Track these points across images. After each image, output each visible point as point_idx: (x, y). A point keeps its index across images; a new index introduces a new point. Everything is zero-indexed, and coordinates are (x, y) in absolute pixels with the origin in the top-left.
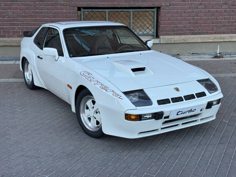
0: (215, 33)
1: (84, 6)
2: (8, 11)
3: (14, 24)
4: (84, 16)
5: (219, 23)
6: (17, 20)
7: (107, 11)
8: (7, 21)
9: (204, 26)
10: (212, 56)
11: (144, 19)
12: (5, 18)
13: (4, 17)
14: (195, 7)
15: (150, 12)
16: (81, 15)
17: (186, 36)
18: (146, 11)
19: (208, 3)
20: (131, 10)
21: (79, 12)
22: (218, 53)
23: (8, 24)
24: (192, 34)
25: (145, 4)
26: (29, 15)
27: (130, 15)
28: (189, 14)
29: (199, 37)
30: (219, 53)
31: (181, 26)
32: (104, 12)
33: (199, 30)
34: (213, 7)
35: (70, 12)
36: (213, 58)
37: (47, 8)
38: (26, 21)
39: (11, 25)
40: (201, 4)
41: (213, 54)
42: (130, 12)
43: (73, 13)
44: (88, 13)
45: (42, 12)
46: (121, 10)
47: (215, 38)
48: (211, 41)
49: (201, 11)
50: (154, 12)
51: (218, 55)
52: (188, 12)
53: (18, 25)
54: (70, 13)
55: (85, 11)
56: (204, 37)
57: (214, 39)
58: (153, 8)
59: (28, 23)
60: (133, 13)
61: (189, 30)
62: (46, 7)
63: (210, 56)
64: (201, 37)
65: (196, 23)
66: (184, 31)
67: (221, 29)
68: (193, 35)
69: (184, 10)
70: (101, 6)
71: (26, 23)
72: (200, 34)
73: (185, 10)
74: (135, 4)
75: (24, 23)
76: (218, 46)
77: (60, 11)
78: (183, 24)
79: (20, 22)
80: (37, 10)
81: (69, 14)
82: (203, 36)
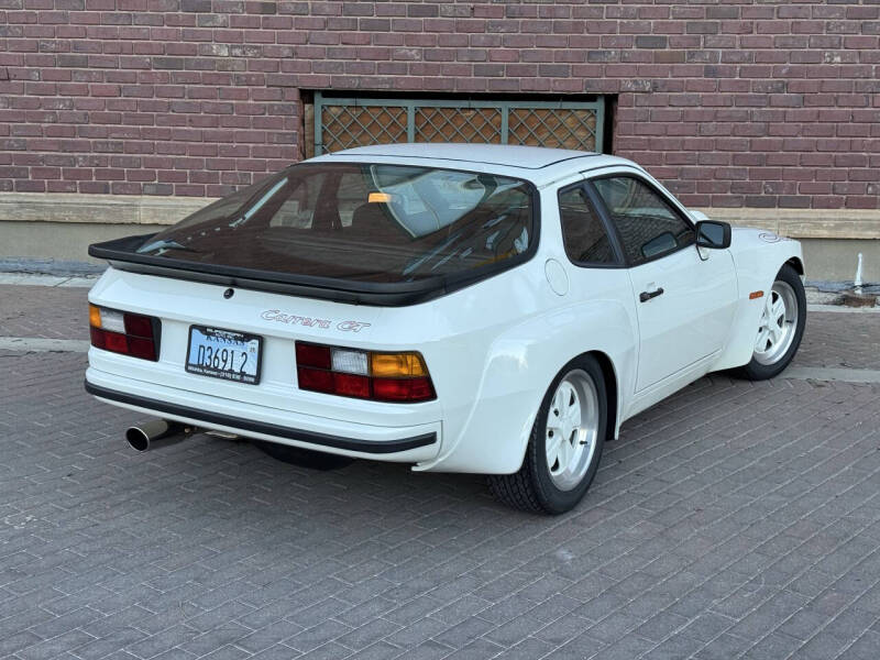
0: (848, 205)
1: (325, 86)
2: (54, 100)
3: (75, 147)
4: (324, 121)
5: (862, 162)
6: (81, 132)
7: (411, 104)
8: (51, 133)
9: (799, 175)
10: (833, 297)
11: (555, 138)
12: (43, 125)
13: (40, 118)
14: (761, 97)
15: (580, 115)
16: (313, 120)
17: (722, 212)
18: (562, 110)
19: (814, 83)
20: (504, 106)
21: (307, 106)
22: (858, 282)
23: (53, 143)
24: (750, 203)
25: (554, 81)
26: (126, 115)
27: (499, 125)
28: (736, 126)
29: (774, 216)
30: (863, 286)
31: (701, 170)
32: (380, 112)
33: (777, 188)
34: (836, 99)
35: (272, 106)
36: (835, 303)
37: (191, 91)
38: (113, 135)
39: (63, 147)
40: (786, 85)
41: (837, 287)
42: (497, 112)
43: (282, 110)
44: (339, 111)
45: (170, 106)
46: (465, 104)
47: (846, 223)
48: (824, 233)
49: (785, 112)
50: (593, 114)
51: (859, 292)
52: (729, 118)
53: (84, 148)
54: (271, 109)
55: (329, 106)
56: (794, 219)
57: (837, 227)
58: (591, 98)
59: (121, 143)
60: (511, 115)
61: (732, 188)
62: (186, 86)
63: (823, 295)
64: (783, 216)
65: (764, 161)
66: (714, 189)
67: (870, 189)
68: (752, 210)
69: (711, 109)
70: (386, 87)
71: (112, 143)
72: (780, 204)
73: (715, 109)
74: (517, 81)
75: (107, 143)
76: (860, 255)
77: (234, 102)
78: (708, 161)
79: (91, 140)
80: (154, 99)
81: (267, 115)
82: (792, 213)
